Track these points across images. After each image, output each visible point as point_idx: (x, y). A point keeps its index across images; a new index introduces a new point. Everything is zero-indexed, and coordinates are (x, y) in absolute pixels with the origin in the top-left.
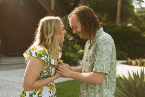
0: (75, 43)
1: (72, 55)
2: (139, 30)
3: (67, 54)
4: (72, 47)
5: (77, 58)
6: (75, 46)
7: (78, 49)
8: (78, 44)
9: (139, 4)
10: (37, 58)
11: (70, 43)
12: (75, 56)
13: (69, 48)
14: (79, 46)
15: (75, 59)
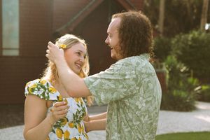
1: (183, 94)
3: (175, 93)
4: (185, 82)
6: (190, 80)
13: (181, 84)
15: (188, 101)
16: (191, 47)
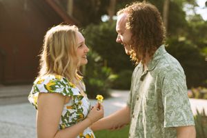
0: (103, 66)
1: (99, 83)
2: (196, 46)
3: (92, 81)
4: (99, 71)
5: (107, 88)
6: (104, 69)
7: (107, 74)
8: (108, 66)
9: (193, 9)
10: (49, 92)
11: (96, 65)
12: (104, 84)
13: (95, 73)
14: (109, 70)
15: (104, 89)
16: (102, 37)
